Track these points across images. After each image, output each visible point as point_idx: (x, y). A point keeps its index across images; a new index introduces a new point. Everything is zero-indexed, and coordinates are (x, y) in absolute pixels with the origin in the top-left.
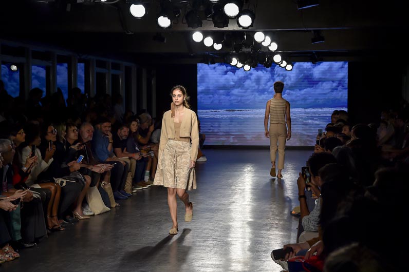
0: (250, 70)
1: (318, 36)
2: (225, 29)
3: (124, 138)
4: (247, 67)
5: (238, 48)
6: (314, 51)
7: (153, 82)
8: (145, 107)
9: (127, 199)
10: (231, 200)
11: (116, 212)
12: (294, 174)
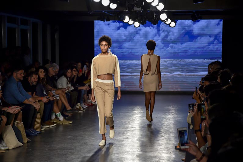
0: (139, 26)
3: (34, 84)
4: (137, 24)
5: (130, 8)
6: (194, 10)
7: (56, 36)
8: (49, 57)
9: (36, 136)
10: (125, 136)
11: (28, 146)
12: (177, 115)
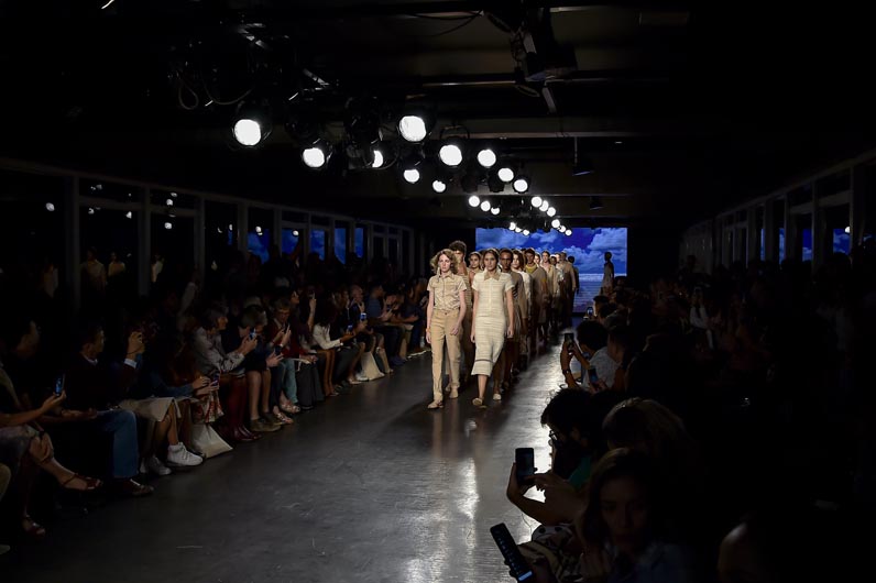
0: (529, 235)
1: (596, 202)
2: (501, 193)
4: (526, 232)
5: (516, 213)
9: (402, 365)
